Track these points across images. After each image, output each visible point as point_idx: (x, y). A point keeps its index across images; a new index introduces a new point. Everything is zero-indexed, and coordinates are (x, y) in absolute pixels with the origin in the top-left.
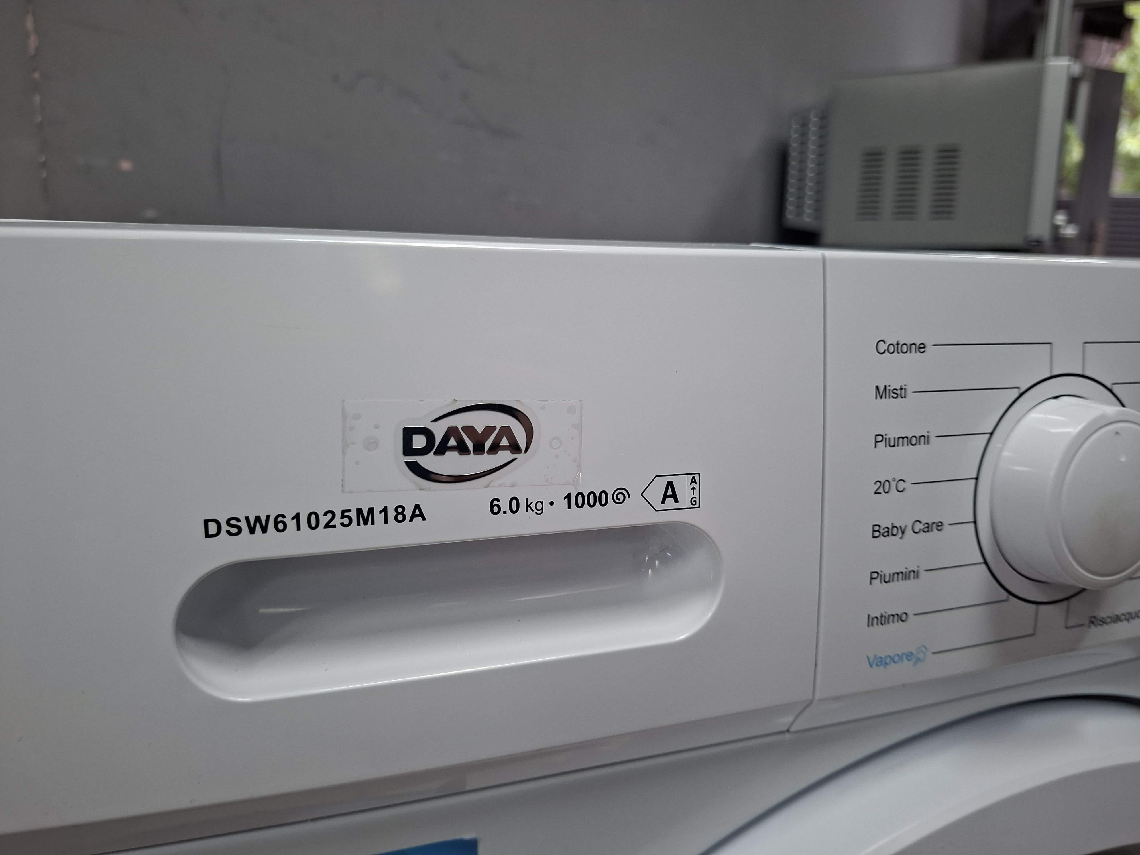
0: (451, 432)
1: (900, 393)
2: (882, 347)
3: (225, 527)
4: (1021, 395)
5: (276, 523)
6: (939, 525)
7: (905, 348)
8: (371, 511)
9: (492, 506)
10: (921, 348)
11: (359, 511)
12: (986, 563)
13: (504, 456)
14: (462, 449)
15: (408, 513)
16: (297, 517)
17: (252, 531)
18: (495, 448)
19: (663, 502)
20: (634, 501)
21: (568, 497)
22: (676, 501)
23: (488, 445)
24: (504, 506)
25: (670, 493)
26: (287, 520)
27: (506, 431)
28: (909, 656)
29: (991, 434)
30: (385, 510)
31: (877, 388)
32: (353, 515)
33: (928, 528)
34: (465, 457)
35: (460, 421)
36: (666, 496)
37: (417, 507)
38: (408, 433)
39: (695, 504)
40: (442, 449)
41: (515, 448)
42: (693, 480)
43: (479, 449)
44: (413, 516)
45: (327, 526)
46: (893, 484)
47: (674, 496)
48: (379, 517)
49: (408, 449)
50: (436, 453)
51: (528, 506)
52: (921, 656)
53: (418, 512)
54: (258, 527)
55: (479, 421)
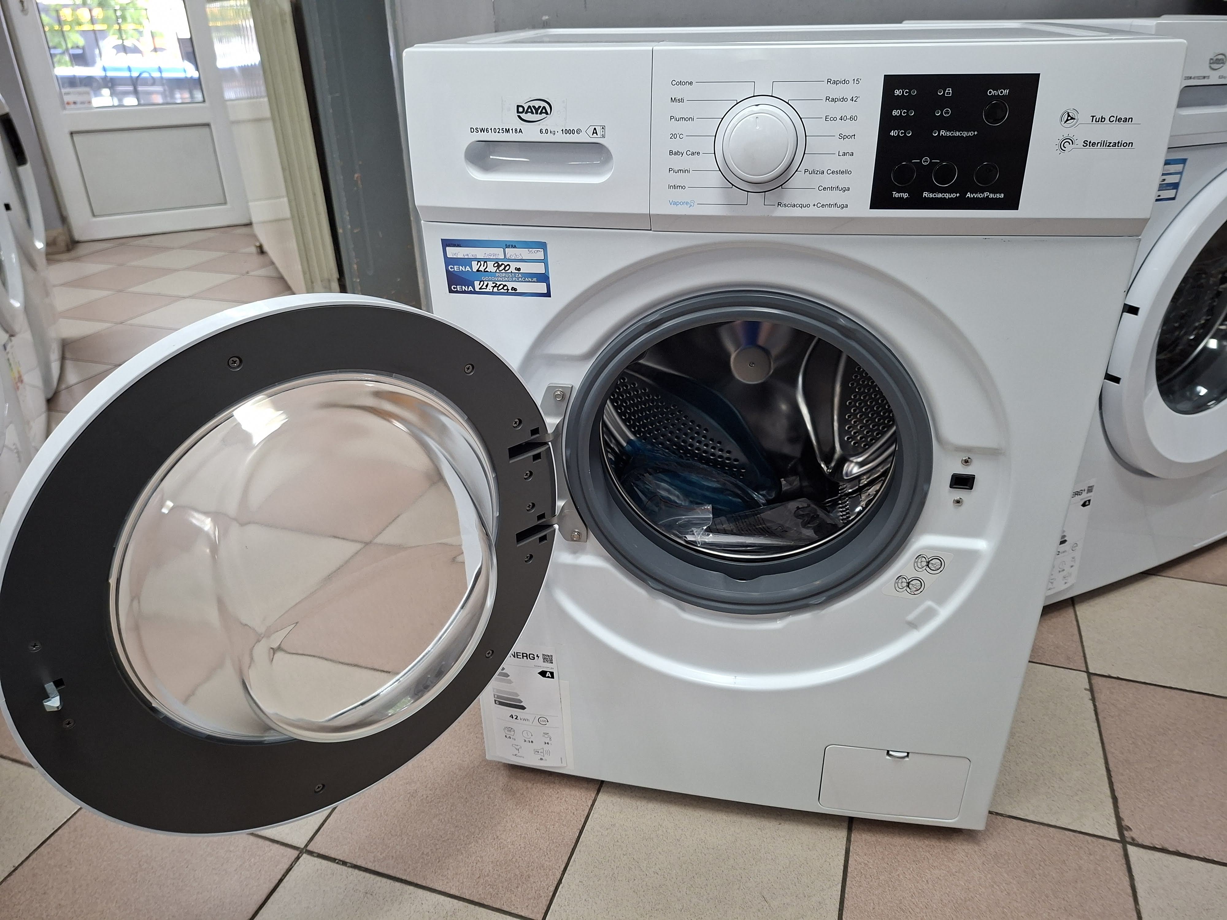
0: (529, 107)
1: (681, 100)
2: (674, 83)
3: (475, 130)
4: (737, 103)
5: (486, 130)
6: (698, 153)
7: (684, 83)
8: (509, 129)
9: (540, 131)
10: (691, 83)
11: (506, 129)
12: (720, 170)
13: (544, 115)
14: (532, 113)
15: (518, 131)
16: (491, 129)
17: (481, 132)
18: (541, 113)
19: (593, 135)
20: (583, 134)
21: (563, 130)
22: (597, 135)
23: (539, 111)
24: (544, 131)
25: (595, 132)
26: (489, 130)
27: (544, 108)
28: (687, 203)
29: (722, 119)
30: (512, 129)
31: (672, 98)
32: (504, 130)
33: (693, 154)
34: (533, 115)
35: (531, 104)
36: (593, 133)
37: (520, 129)
38: (518, 106)
39: (603, 136)
40: (527, 112)
41: (547, 113)
42: (603, 128)
43: (537, 113)
44: (519, 132)
45: (498, 132)
46: (678, 136)
47: (596, 133)
48: (511, 131)
49: (518, 112)
50: (525, 113)
51: (551, 132)
52: (692, 204)
53: (521, 131)
54: (482, 131)
55: (537, 104)
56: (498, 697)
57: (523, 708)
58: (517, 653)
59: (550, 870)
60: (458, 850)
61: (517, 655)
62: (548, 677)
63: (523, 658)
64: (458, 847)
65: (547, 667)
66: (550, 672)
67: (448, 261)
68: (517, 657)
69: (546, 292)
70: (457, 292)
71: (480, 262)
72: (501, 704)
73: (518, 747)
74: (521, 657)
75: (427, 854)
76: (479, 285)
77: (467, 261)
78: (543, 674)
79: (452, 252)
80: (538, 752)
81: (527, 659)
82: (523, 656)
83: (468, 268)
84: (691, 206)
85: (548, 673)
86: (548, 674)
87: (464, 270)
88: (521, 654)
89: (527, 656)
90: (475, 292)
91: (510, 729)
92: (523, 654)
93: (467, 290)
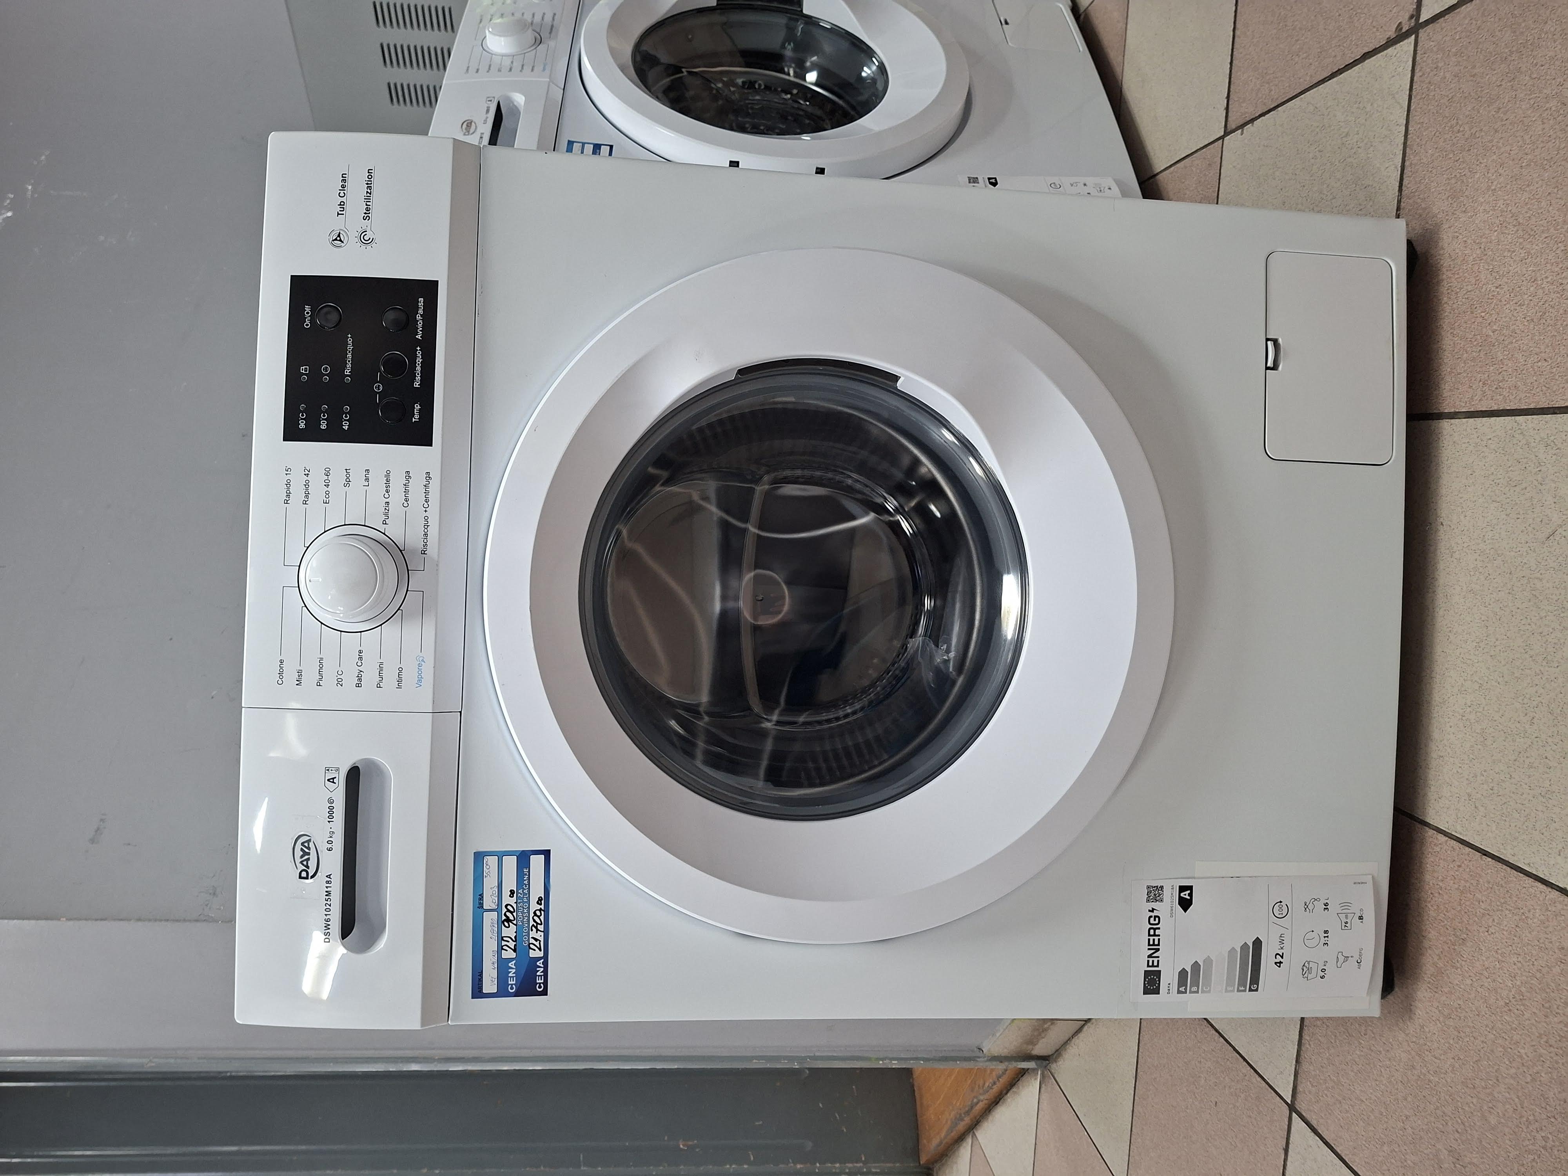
0: (301, 862)
1: (300, 672)
2: (280, 682)
3: (327, 937)
4: (306, 606)
5: (327, 921)
6: (360, 652)
7: (281, 670)
8: (326, 892)
9: (329, 850)
10: (282, 662)
11: (326, 895)
12: (381, 625)
13: (311, 845)
14: (308, 859)
15: (329, 879)
16: (326, 915)
17: (329, 929)
18: (309, 848)
19: (335, 783)
20: (334, 796)
21: (329, 822)
22: (335, 778)
23: (307, 850)
24: (330, 846)
25: (332, 780)
26: (327, 918)
27: (302, 844)
28: (420, 665)
29: (322, 623)
30: (327, 887)
31: (297, 685)
32: (327, 897)
33: (361, 658)
34: (311, 859)
35: (298, 860)
36: (333, 782)
37: (327, 876)
38: (300, 877)
39: (338, 770)
40: (307, 867)
41: (310, 840)
42: (328, 770)
43: (309, 854)
44: (330, 878)
45: (330, 906)
46: (339, 677)
47: (333, 779)
48: (329, 889)
49: (307, 878)
50: (308, 868)
51: (331, 837)
52: (421, 659)
53: (329, 876)
54: (329, 927)
55: (299, 853)
56: (1242, 983)
57: (1258, 943)
58: (1149, 945)
59: (1547, 910)
60: (1534, 1080)
61: (1154, 945)
62: (1191, 895)
63: (1159, 935)
64: (1529, 1079)
65: (1171, 896)
66: (1180, 892)
67: (502, 992)
68: (1158, 945)
69: (543, 856)
70: (546, 983)
71: (502, 946)
72: (1255, 979)
73: (1341, 958)
74: (1156, 938)
75: (1545, 1139)
76: (534, 950)
77: (502, 965)
78: (1185, 904)
79: (490, 985)
80: (1346, 923)
81: (1159, 928)
82: (1155, 935)
83: (512, 964)
84: (423, 661)
85: (1182, 895)
86: (1185, 895)
87: (514, 971)
88: (1152, 938)
89: (1155, 929)
90: (545, 958)
91: (1305, 969)
92: (1149, 935)
93: (542, 969)
